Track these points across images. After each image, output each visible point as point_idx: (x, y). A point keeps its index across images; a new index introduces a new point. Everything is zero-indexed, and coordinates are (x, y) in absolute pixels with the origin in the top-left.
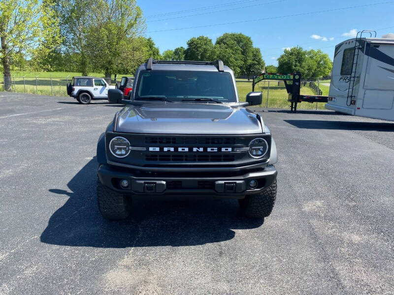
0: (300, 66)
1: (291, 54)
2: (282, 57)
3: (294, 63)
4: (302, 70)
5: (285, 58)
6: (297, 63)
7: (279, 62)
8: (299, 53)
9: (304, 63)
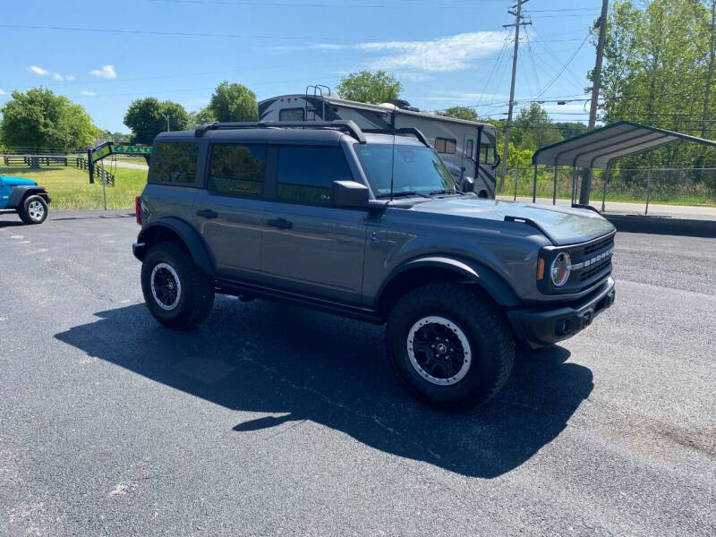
0: (56, 127)
1: (31, 102)
2: (10, 106)
3: (42, 120)
4: (60, 135)
5: (19, 109)
6: (48, 121)
7: (5, 117)
8: (47, 101)
9: (61, 121)
